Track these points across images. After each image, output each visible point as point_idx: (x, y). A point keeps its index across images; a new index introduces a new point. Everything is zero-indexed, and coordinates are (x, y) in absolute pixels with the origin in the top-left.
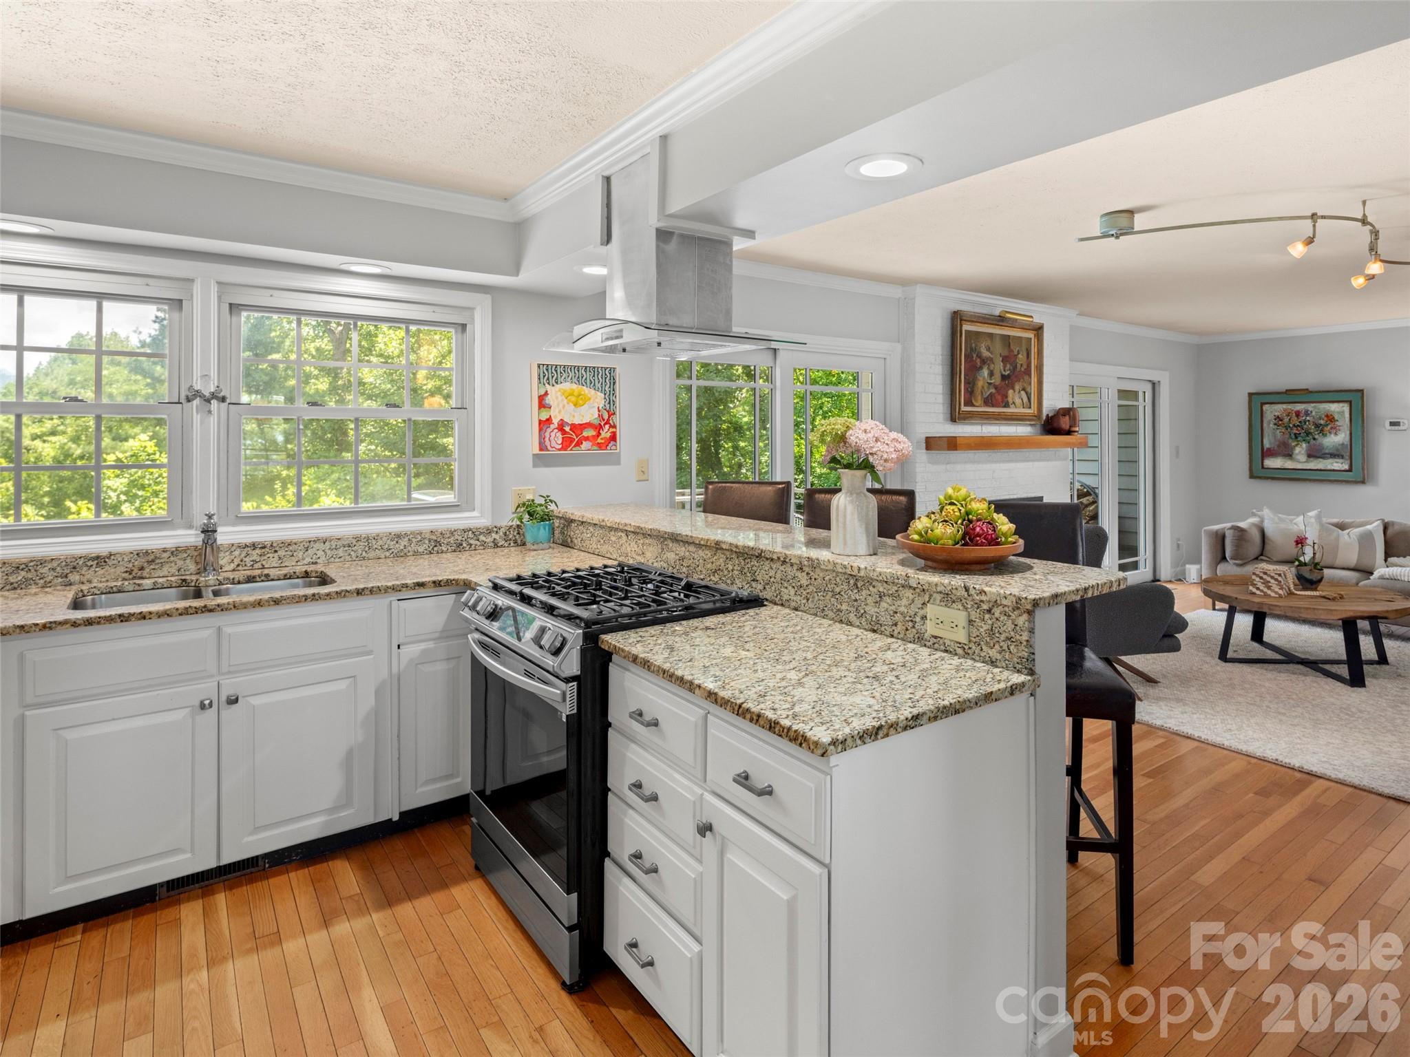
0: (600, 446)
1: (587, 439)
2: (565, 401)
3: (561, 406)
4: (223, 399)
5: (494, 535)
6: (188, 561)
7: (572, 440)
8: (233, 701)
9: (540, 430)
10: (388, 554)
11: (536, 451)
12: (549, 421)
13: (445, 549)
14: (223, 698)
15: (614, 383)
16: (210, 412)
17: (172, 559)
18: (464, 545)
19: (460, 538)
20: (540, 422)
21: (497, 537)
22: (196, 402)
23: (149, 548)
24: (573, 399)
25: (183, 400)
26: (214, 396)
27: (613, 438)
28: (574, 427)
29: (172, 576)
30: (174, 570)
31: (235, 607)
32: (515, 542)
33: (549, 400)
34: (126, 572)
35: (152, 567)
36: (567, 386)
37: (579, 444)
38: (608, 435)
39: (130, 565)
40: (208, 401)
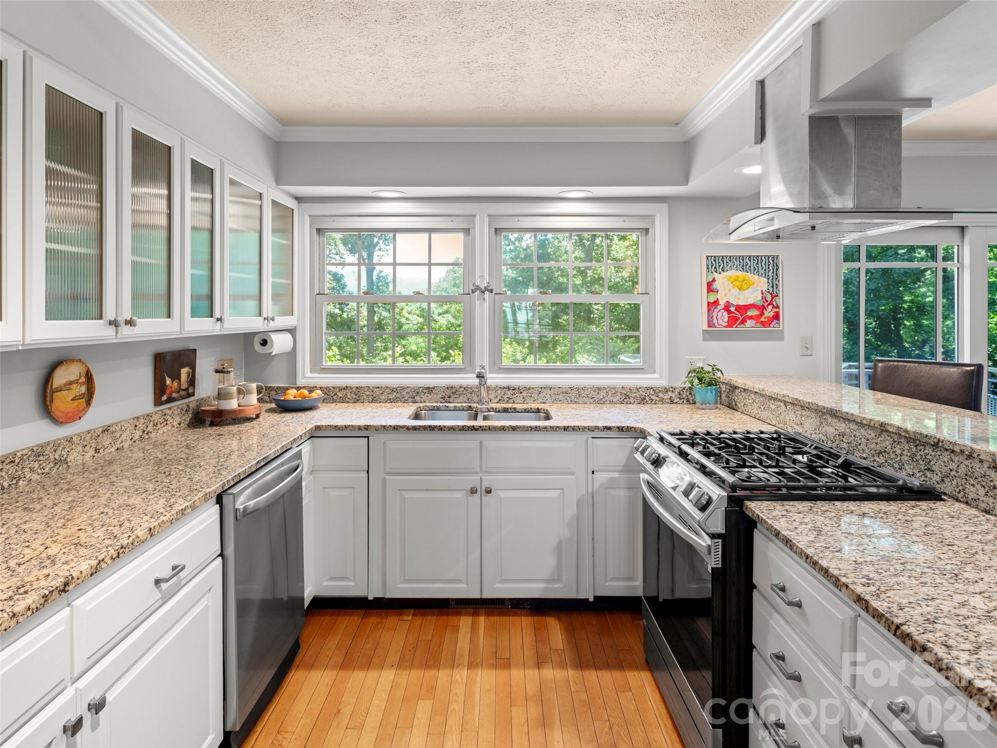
0: (763, 324)
1: (751, 318)
2: (731, 286)
3: (727, 290)
4: (491, 291)
5: (670, 394)
6: (473, 394)
7: (737, 319)
8: (488, 491)
9: (709, 310)
10: (592, 401)
11: (706, 327)
12: (716, 303)
13: (632, 401)
14: (483, 489)
15: (777, 269)
16: (484, 299)
17: (464, 392)
18: (647, 399)
19: (644, 394)
20: (709, 303)
21: (673, 395)
22: (477, 293)
23: (453, 384)
24: (738, 284)
25: (470, 293)
26: (486, 289)
27: (776, 317)
28: (738, 308)
29: (465, 403)
30: (466, 399)
31: (489, 429)
32: (688, 400)
33: (715, 285)
34: (442, 398)
35: (455, 396)
36: (732, 273)
37: (743, 322)
38: (771, 314)
39: (444, 394)
40: (483, 292)
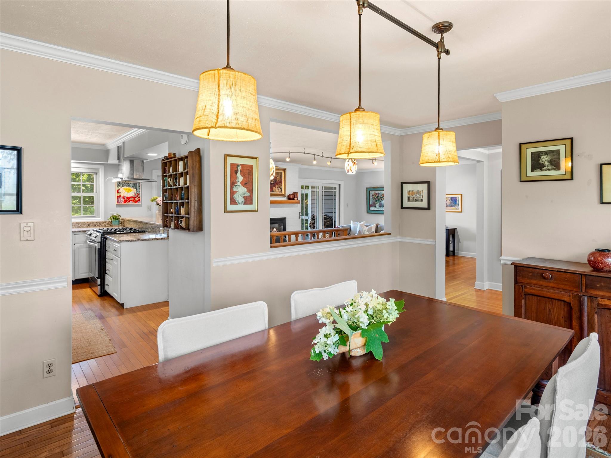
0: (135, 202)
1: (131, 200)
2: (125, 191)
3: (123, 192)
5: (105, 224)
7: (127, 201)
9: (118, 198)
11: (117, 203)
12: (120, 196)
13: (91, 226)
15: (139, 187)
18: (96, 225)
19: (95, 224)
20: (118, 196)
21: (106, 224)
24: (127, 190)
27: (139, 200)
28: (127, 198)
32: (111, 225)
33: (120, 191)
36: (125, 187)
37: (129, 201)
38: (138, 200)
